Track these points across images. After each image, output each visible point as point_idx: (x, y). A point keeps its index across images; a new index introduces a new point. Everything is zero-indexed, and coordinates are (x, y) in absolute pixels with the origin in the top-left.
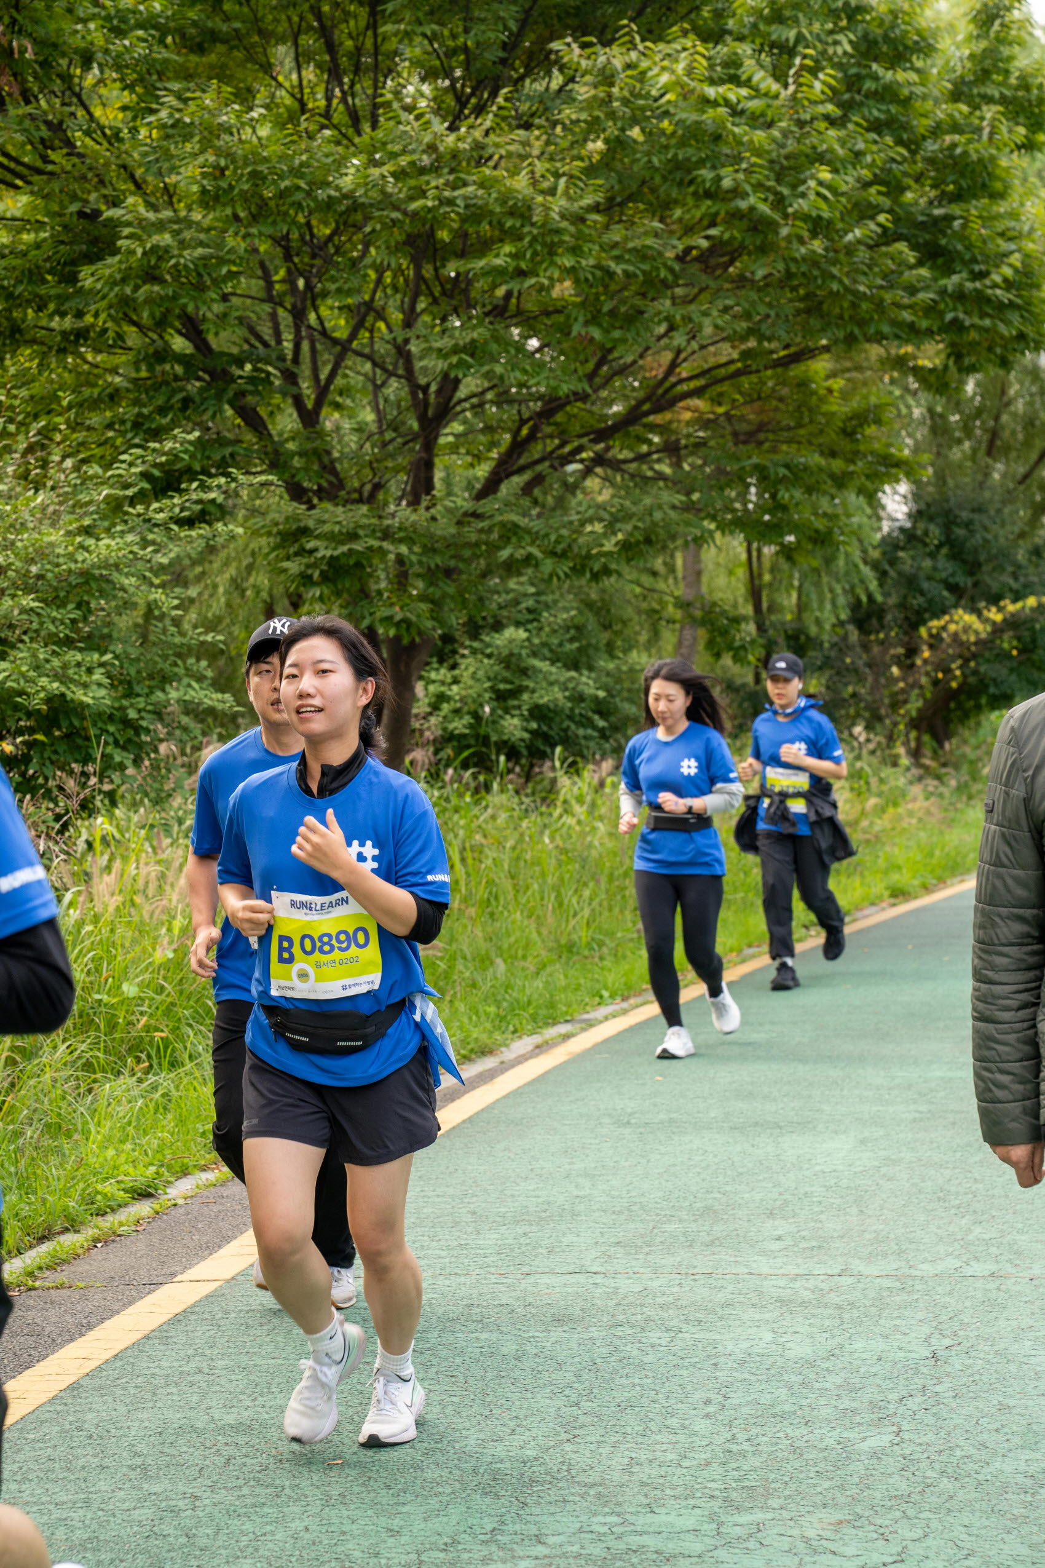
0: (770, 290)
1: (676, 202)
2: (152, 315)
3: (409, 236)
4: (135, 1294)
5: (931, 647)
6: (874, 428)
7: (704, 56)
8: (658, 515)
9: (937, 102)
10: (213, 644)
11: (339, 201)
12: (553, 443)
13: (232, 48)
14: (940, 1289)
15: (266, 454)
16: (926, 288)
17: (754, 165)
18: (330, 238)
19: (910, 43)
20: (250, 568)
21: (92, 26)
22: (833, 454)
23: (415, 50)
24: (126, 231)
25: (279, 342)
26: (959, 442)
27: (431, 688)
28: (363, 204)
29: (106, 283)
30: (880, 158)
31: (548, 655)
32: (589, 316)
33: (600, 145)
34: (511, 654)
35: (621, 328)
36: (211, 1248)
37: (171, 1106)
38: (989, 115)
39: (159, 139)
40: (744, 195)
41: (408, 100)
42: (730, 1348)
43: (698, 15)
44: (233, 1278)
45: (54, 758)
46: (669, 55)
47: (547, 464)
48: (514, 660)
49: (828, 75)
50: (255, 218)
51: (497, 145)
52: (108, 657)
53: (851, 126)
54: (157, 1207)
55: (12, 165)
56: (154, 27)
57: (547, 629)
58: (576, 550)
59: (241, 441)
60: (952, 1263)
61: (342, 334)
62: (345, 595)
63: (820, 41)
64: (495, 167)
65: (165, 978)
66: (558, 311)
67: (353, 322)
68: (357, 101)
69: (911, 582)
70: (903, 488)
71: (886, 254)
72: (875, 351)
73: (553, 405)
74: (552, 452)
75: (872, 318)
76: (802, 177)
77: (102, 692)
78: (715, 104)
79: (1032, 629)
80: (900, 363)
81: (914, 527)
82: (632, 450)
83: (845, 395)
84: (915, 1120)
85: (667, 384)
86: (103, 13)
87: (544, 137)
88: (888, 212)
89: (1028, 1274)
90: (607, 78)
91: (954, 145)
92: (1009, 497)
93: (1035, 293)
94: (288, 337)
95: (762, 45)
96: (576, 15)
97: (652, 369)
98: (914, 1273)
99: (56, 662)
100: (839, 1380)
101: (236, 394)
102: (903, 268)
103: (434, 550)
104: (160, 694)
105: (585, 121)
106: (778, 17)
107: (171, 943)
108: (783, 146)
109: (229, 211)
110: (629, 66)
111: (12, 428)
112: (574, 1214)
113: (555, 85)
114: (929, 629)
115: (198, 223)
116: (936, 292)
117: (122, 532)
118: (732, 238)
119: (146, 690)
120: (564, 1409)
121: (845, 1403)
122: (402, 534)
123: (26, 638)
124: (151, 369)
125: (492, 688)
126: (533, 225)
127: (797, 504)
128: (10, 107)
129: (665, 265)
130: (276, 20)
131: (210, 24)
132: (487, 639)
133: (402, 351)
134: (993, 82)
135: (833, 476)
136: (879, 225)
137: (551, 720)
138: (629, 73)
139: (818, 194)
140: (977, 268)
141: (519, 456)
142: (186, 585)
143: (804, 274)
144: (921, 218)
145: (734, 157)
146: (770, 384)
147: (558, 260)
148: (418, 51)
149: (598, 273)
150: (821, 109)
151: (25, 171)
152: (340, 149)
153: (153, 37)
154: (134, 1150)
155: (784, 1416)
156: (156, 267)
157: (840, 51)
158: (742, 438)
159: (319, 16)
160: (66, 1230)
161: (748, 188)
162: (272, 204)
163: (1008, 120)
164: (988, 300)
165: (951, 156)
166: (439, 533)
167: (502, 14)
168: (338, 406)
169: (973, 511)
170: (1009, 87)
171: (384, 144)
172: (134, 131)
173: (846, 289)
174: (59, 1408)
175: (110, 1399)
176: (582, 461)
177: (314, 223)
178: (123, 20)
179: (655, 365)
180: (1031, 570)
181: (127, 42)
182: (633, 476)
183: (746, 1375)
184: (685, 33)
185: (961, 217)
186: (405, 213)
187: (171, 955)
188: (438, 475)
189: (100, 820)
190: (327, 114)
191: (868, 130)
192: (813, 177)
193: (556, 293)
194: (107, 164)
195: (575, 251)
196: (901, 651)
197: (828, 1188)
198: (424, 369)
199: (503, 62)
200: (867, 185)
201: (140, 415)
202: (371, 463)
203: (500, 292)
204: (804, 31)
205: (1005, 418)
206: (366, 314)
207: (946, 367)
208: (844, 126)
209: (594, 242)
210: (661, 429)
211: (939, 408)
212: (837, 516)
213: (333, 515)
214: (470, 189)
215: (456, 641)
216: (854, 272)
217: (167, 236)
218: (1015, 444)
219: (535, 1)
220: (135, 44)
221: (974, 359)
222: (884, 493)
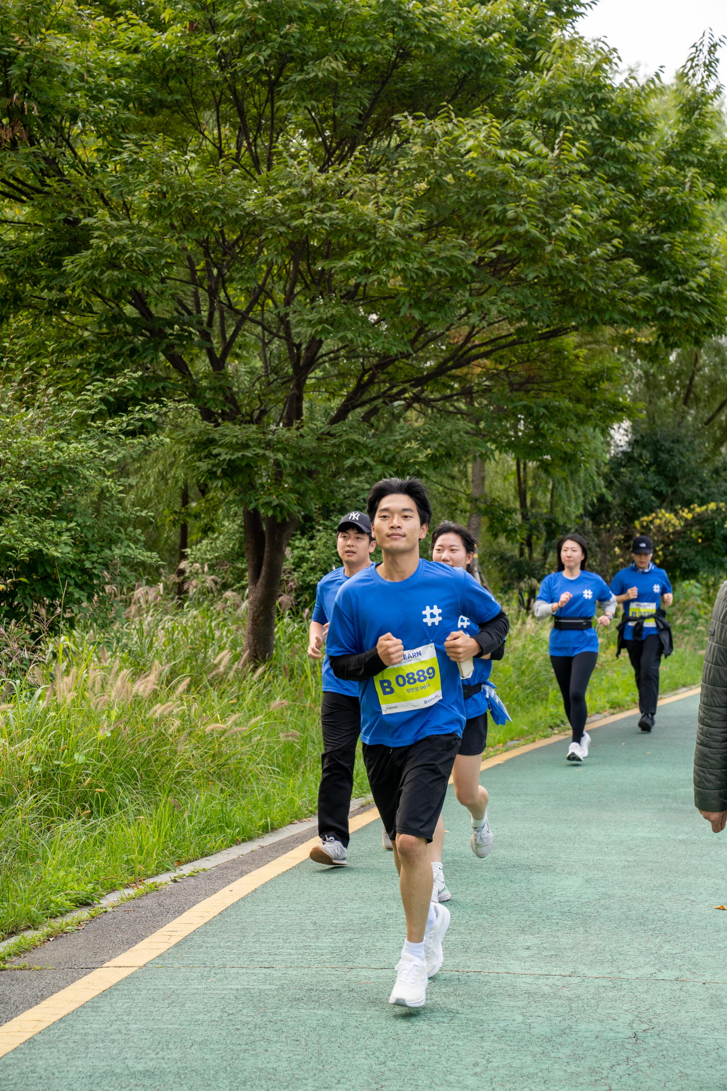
0: (538, 288)
1: (475, 226)
2: (112, 290)
3: (291, 242)
4: (75, 975)
6: (606, 383)
7: (497, 128)
8: (455, 437)
9: (654, 164)
10: (146, 518)
11: (243, 217)
12: (385, 386)
13: (174, 112)
14: (640, 989)
15: (187, 388)
16: (645, 290)
17: (530, 202)
18: (236, 242)
19: (637, 124)
20: (172, 465)
21: (78, 94)
22: (578, 401)
23: (298, 117)
24: (97, 233)
25: (199, 311)
26: (665, 394)
27: (296, 552)
28: (260, 220)
29: (81, 268)
30: (615, 201)
32: (412, 302)
33: (424, 185)
35: (435, 310)
36: (130, 943)
37: (106, 841)
38: (690, 175)
39: (121, 172)
40: (522, 223)
41: (293, 150)
42: (492, 1026)
43: (493, 100)
44: (145, 966)
45: (32, 594)
46: (473, 127)
47: (381, 400)
49: (582, 144)
50: (185, 227)
51: (354, 184)
52: (73, 524)
53: (596, 179)
54: (93, 913)
55: (20, 186)
56: (121, 97)
58: (398, 460)
59: (171, 379)
60: (648, 970)
61: (242, 307)
62: (239, 487)
63: (577, 120)
64: (351, 198)
65: (104, 751)
66: (391, 297)
67: (250, 299)
68: (258, 150)
69: (629, 489)
70: (626, 424)
71: (618, 266)
72: (609, 331)
73: (385, 361)
74: (385, 392)
75: (607, 309)
76: (562, 212)
77: (68, 549)
78: (505, 161)
79: (712, 525)
80: (625, 340)
81: (632, 452)
82: (439, 393)
83: (587, 360)
84: (624, 867)
85: (465, 348)
86: (86, 86)
87: (387, 179)
88: (620, 238)
89: (702, 980)
90: (430, 140)
91: (666, 194)
92: (698, 433)
93: (719, 295)
94: (205, 308)
95: (536, 122)
96: (410, 97)
97: (455, 337)
98: (622, 976)
99: (36, 528)
100: (568, 1051)
101: (167, 346)
102: (629, 275)
103: (301, 458)
104: (107, 551)
105: (414, 169)
106: (548, 103)
107: (109, 726)
108: (550, 191)
109: (168, 221)
110: (446, 133)
111: (13, 365)
112: (385, 926)
113: (393, 144)
114: (641, 522)
115: (146, 229)
116: (650, 293)
117: (86, 438)
118: (513, 251)
119: (98, 549)
120: (374, 1067)
121: (572, 1068)
122: (279, 446)
123: (16, 510)
124: (109, 327)
126: (376, 238)
127: (552, 433)
128: (20, 148)
129: (466, 269)
130: (205, 94)
131: (159, 96)
132: (335, 519)
133: (283, 320)
134: (693, 152)
135: (577, 415)
136: (613, 246)
138: (447, 138)
139: (573, 224)
140: (679, 277)
141: (362, 393)
142: (127, 476)
143: (561, 277)
144: (642, 242)
145: (516, 196)
146: (536, 351)
147: (393, 264)
148: (301, 117)
149: (420, 273)
150: (576, 167)
151: (29, 191)
152: (246, 182)
153: (120, 103)
154: (78, 872)
155: (529, 1076)
156: (116, 258)
157: (590, 127)
158: (516, 387)
159: (234, 92)
160: (29, 928)
161: (525, 218)
162: (197, 218)
163: (702, 178)
164: (687, 299)
165: (664, 201)
166: (305, 445)
167: (359, 95)
168: (238, 356)
169: (673, 442)
170: (704, 156)
171: (276, 180)
172: (104, 165)
173: (589, 288)
174: (20, 1056)
175: (56, 1051)
176: (405, 399)
177: (226, 231)
178: (100, 91)
179: (457, 335)
180: (713, 484)
181: (102, 106)
182: (439, 411)
183: (503, 1046)
184: (485, 113)
185: (670, 243)
186: (289, 227)
187: (109, 735)
188: (305, 405)
189: (63, 638)
190: (237, 158)
191: (607, 181)
193: (391, 284)
194: (84, 188)
195: (405, 257)
196: (621, 537)
197: (563, 913)
198: (298, 334)
199: (359, 127)
200: (605, 218)
201: (101, 359)
202: (259, 396)
203: (352, 282)
204: (566, 113)
205: (696, 379)
206: (259, 294)
207: (657, 343)
208: (592, 178)
209: (418, 252)
210: (460, 379)
211: (652, 371)
212: (580, 443)
213: (232, 431)
214: (335, 213)
215: (314, 520)
216: (595, 277)
217: (125, 238)
218: (703, 397)
219: (382, 88)
220: (108, 108)
221: (676, 339)
222: (613, 428)
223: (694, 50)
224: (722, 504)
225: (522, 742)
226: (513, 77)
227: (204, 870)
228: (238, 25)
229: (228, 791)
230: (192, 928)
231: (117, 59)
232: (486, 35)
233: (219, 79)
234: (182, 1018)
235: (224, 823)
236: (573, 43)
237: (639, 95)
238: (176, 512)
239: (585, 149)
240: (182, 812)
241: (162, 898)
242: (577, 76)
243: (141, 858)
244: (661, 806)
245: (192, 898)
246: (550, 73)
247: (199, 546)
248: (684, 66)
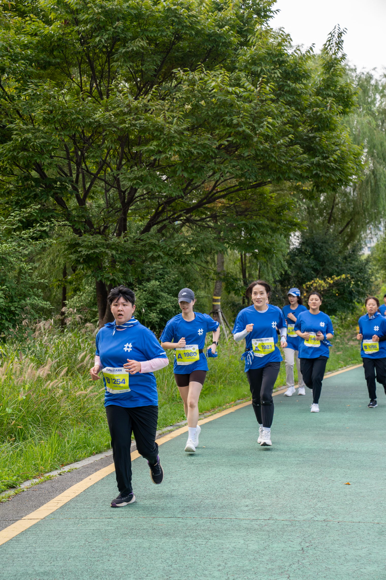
0: (250, 161)
1: (217, 128)
2: (24, 163)
3: (119, 137)
4: (7, 524)
5: (307, 292)
6: (287, 211)
7: (228, 76)
8: (206, 241)
9: (310, 95)
10: (43, 284)
11: (93, 123)
12: (170, 214)
13: (56, 68)
14: (305, 526)
15: (65, 215)
16: (306, 162)
17: (245, 115)
18: (90, 137)
19: (301, 74)
20: (57, 256)
21: (5, 58)
22: (272, 220)
24: (15, 132)
25: (71, 174)
26: (318, 218)
28: (103, 125)
29: (7, 151)
30: (290, 115)
31: (167, 291)
32: (183, 168)
33: (189, 106)
34: (153, 290)
35: (195, 172)
36: (36, 507)
37: (23, 454)
38: (330, 101)
39: (29, 99)
40: (241, 126)
41: (120, 89)
42: (228, 546)
43: (225, 62)
44: (44, 518)
46: (215, 75)
47: (167, 221)
48: (154, 292)
49: (272, 85)
50: (63, 129)
51: (152, 106)
52: (4, 287)
53: (280, 103)
54: (16, 492)
56: (28, 60)
57: (167, 281)
58: (176, 253)
59: (56, 210)
60: (310, 516)
61: (94, 172)
63: (269, 72)
64: (151, 114)
65: (22, 406)
66: (173, 166)
67: (98, 168)
68: (102, 88)
69: (300, 268)
71: (292, 149)
72: (288, 184)
73: (170, 200)
74: (170, 217)
75: (286, 172)
76: (262, 120)
77: (2, 300)
78: (231, 93)
79: (344, 286)
80: (297, 188)
81: (301, 248)
82: (199, 217)
83: (277, 199)
84: (297, 464)
85: (212, 193)
86: (9, 54)
87: (170, 103)
88: (293, 134)
89: (338, 520)
90: (192, 83)
91: (317, 112)
92: (336, 238)
93: (345, 165)
94: (74, 172)
95: (248, 73)
96: (182, 60)
97: (207, 188)
98: (296, 519)
100: (267, 558)
101: (54, 193)
102: (298, 154)
103: (125, 253)
104: (23, 301)
105: (184, 98)
106: (254, 63)
107: (24, 393)
108: (255, 109)
109: (53, 126)
110: (201, 79)
113: (173, 85)
114: (306, 285)
115: (42, 130)
116: (310, 163)
117: (11, 241)
118: (237, 141)
119: (18, 300)
120: (166, 567)
121: (269, 566)
122: (114, 247)
124: (23, 182)
125: (146, 302)
126: (164, 134)
127: (259, 238)
129: (212, 150)
130: (72, 58)
131: (48, 60)
132: (145, 284)
133: (116, 178)
134: (331, 90)
135: (272, 228)
136: (289, 138)
137: (168, 315)
138: (201, 81)
139: (268, 127)
140: (325, 155)
141: (158, 217)
142: (34, 262)
143: (262, 155)
144: (305, 137)
145: (238, 112)
146: (250, 194)
147: (173, 148)
148: (124, 71)
149: (188, 153)
150: (269, 96)
152: (95, 105)
153: (27, 63)
154: (8, 470)
155: (247, 571)
156: (26, 145)
157: (276, 76)
158: (239, 213)
159: (89, 58)
161: (243, 124)
162: (69, 123)
163: (336, 103)
164: (329, 167)
165: (316, 115)
166: (127, 246)
167: (155, 59)
168: (92, 198)
169: (323, 243)
170: (337, 92)
171: (111, 104)
172: (19, 96)
173: (277, 161)
176: (181, 220)
177: (85, 131)
178: (16, 57)
179: (208, 186)
180: (343, 265)
181: (17, 65)
182: (200, 226)
183: (234, 556)
184: (221, 68)
185: (319, 137)
186: (118, 129)
187: (25, 398)
188: (128, 224)
190: (91, 92)
191: (286, 104)
192: (266, 121)
193: (172, 159)
195: (179, 144)
197: (265, 488)
198: (124, 185)
199: (155, 76)
200: (285, 124)
201: (18, 199)
202: (103, 219)
203: (152, 158)
204: (264, 68)
205: (335, 210)
206: (103, 165)
207: (313, 190)
208: (277, 102)
209: (186, 142)
210: (210, 209)
211: (311, 205)
212: (273, 243)
213: (88, 239)
214: (142, 121)
215: (133, 285)
216: (280, 156)
217: (30, 134)
218: (338, 219)
219: (167, 55)
220: (21, 65)
221: (323, 188)
222: (291, 235)
223: (330, 36)
224: (349, 275)
225: (244, 400)
226: (236, 50)
227: (76, 469)
228: (90, 22)
229: (88, 427)
230: (69, 499)
231: (25, 39)
232: (221, 27)
233: (81, 50)
234: (64, 545)
235: (86, 444)
236: (267, 32)
237: (302, 59)
238: (59, 280)
239: (273, 87)
240: (64, 438)
241: (53, 483)
242: (269, 49)
243: (42, 463)
244: (316, 432)
245: (69, 483)
246: (255, 47)
247: (72, 300)
248: (325, 45)
